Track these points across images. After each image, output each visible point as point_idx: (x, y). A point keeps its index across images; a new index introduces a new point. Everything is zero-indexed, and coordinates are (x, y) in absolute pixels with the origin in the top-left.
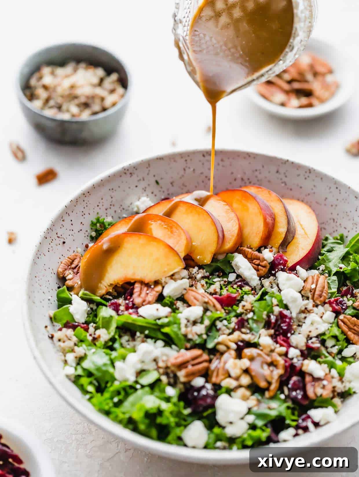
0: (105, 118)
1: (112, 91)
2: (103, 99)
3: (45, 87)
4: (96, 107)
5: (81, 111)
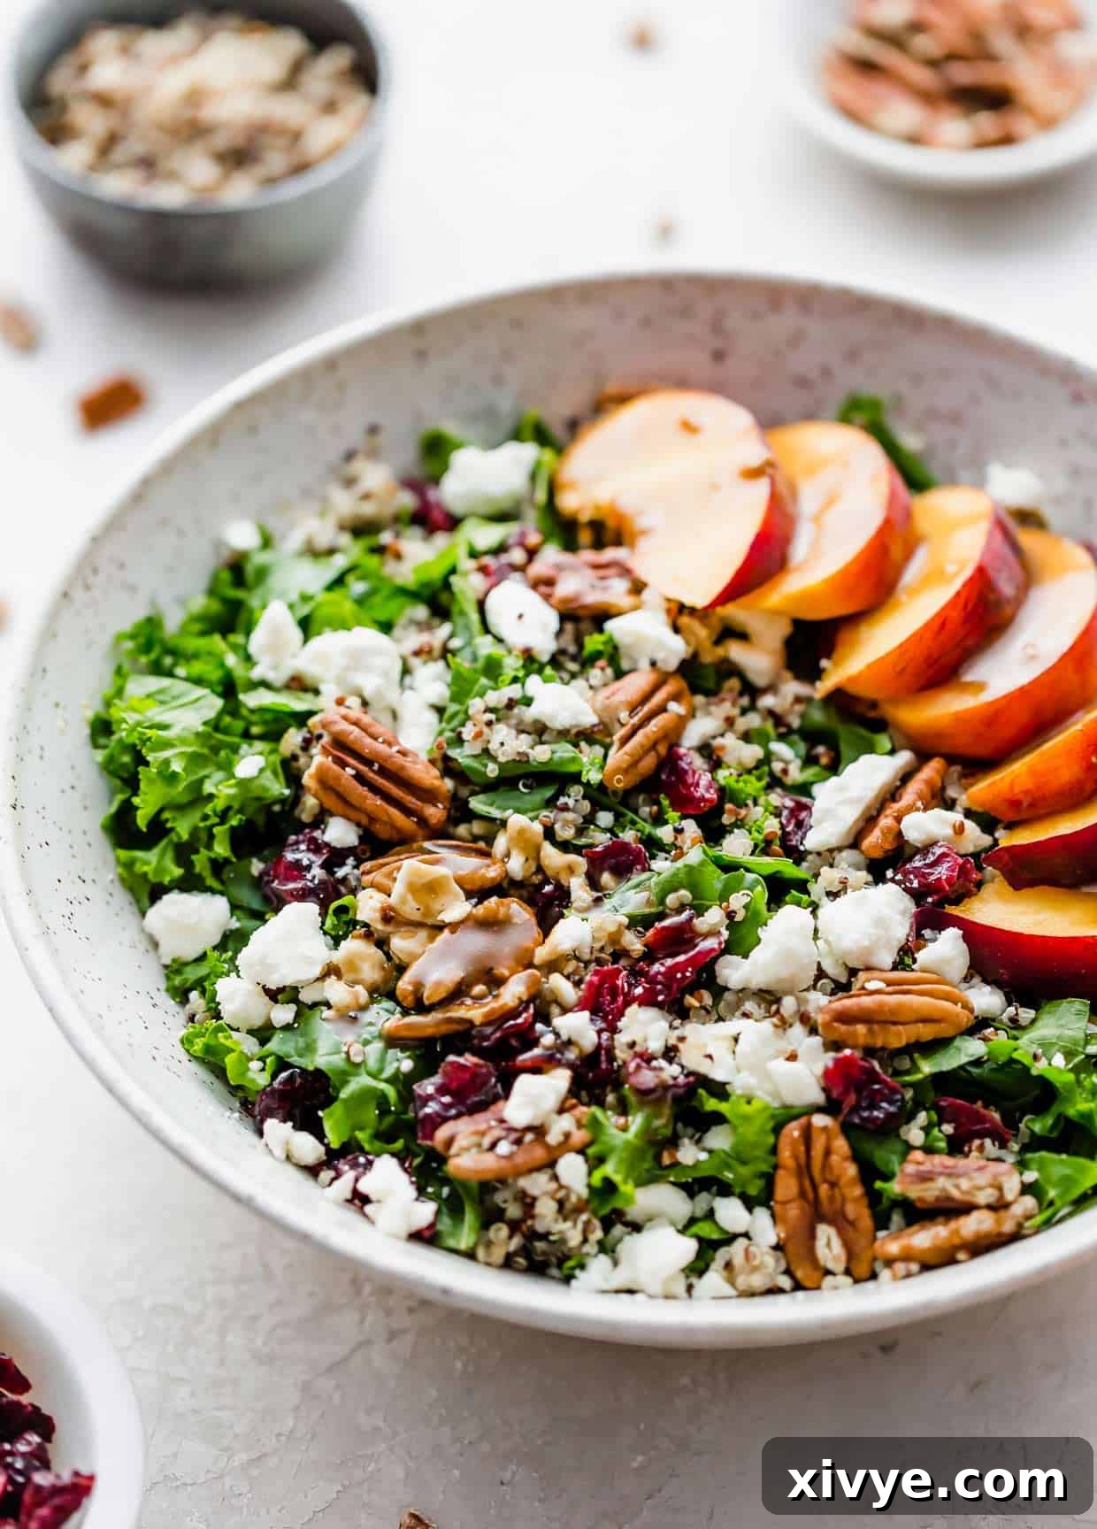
0: (308, 199)
1: (330, 107)
2: (296, 136)
3: (104, 100)
4: (275, 161)
5: (226, 176)
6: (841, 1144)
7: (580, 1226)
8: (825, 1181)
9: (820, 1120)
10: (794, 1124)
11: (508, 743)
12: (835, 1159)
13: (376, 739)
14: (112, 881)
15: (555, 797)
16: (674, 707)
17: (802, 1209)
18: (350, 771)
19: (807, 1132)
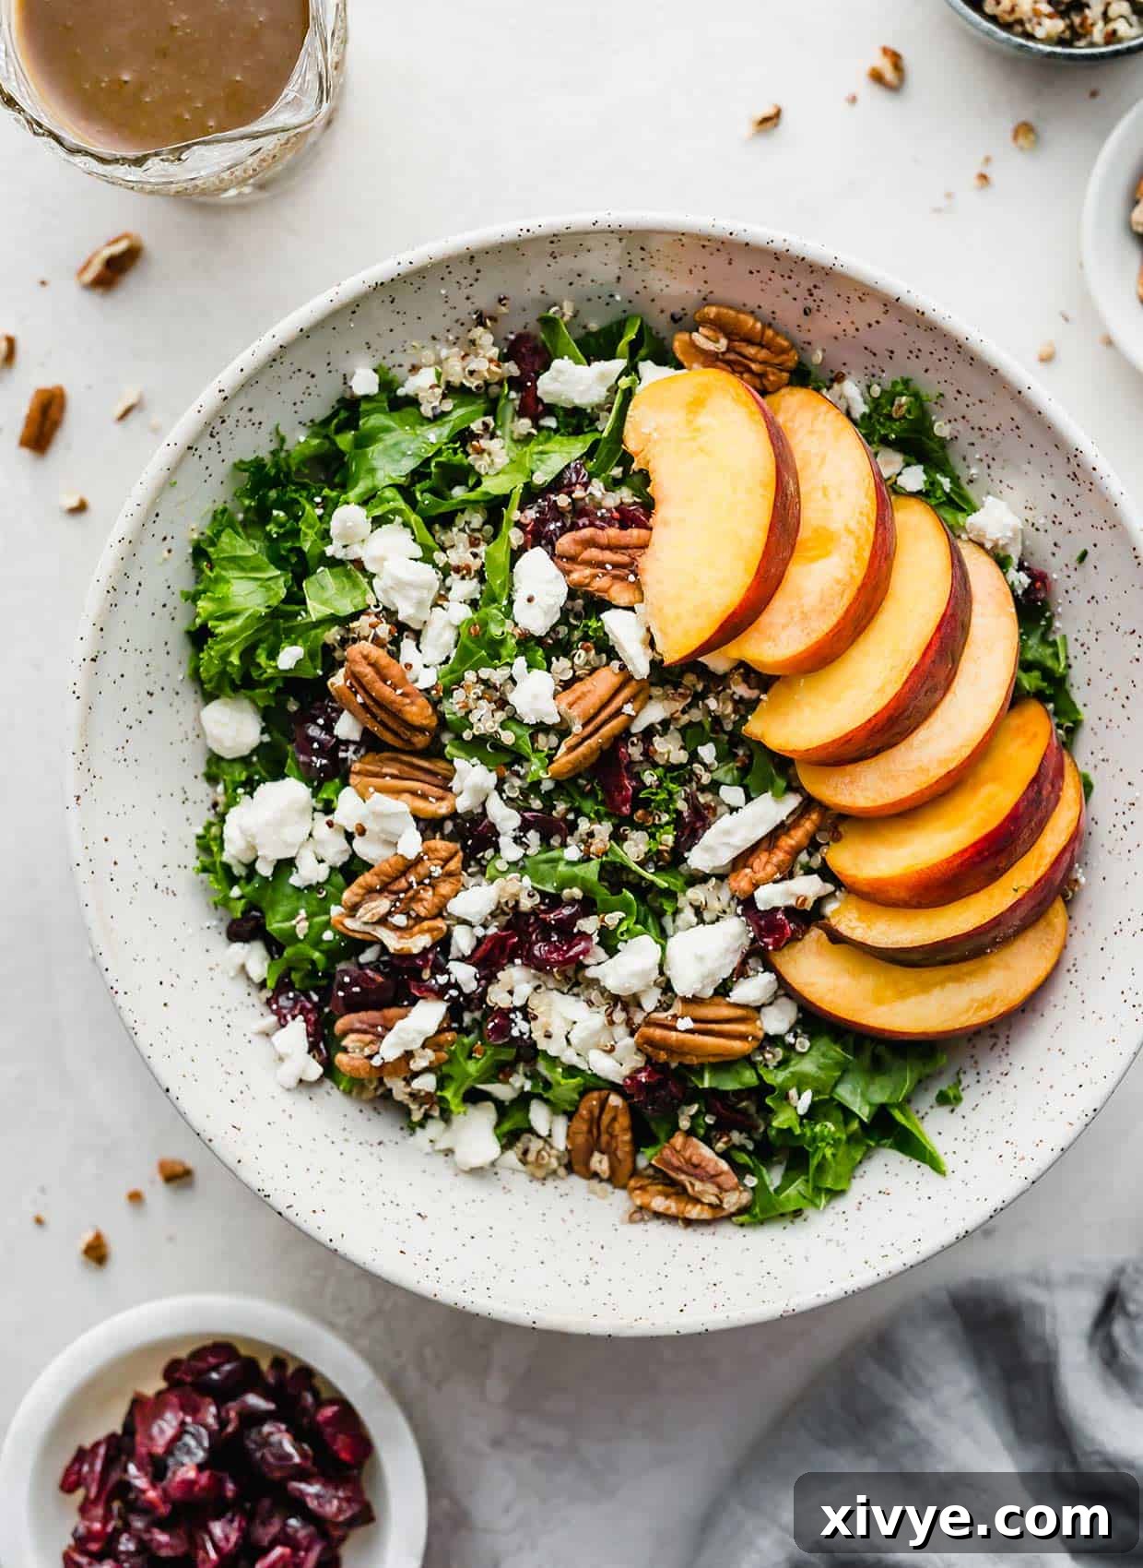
6: (624, 1121)
7: (423, 1110)
8: (608, 1132)
9: (615, 1100)
10: (596, 1094)
11: (485, 720)
12: (617, 1126)
13: (385, 682)
14: (182, 681)
15: (512, 764)
16: (629, 709)
17: (587, 1140)
18: (359, 699)
19: (603, 1103)
